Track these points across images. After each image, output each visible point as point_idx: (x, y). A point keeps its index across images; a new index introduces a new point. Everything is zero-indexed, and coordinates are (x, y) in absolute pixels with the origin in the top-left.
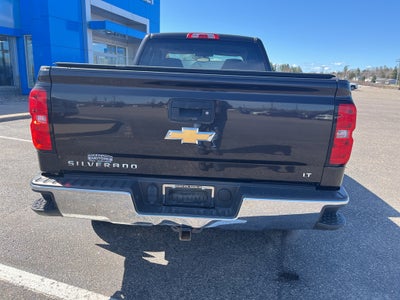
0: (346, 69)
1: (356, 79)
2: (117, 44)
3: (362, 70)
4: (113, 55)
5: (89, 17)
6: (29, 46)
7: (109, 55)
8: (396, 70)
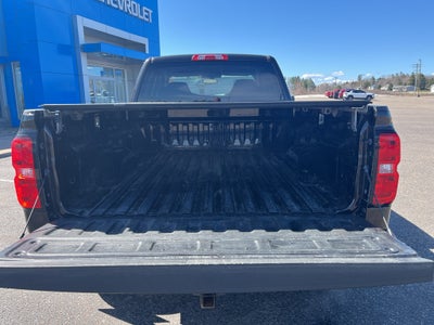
0: (360, 77)
1: (371, 88)
2: (114, 67)
3: (377, 78)
4: (111, 79)
5: (82, 39)
6: (18, 73)
7: (105, 78)
8: (413, 76)
